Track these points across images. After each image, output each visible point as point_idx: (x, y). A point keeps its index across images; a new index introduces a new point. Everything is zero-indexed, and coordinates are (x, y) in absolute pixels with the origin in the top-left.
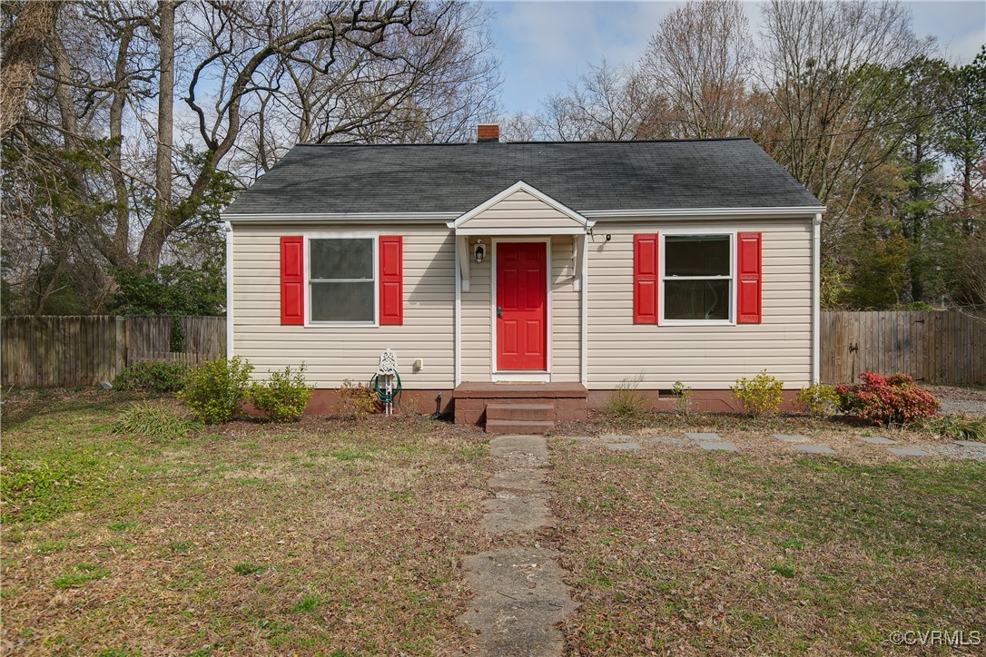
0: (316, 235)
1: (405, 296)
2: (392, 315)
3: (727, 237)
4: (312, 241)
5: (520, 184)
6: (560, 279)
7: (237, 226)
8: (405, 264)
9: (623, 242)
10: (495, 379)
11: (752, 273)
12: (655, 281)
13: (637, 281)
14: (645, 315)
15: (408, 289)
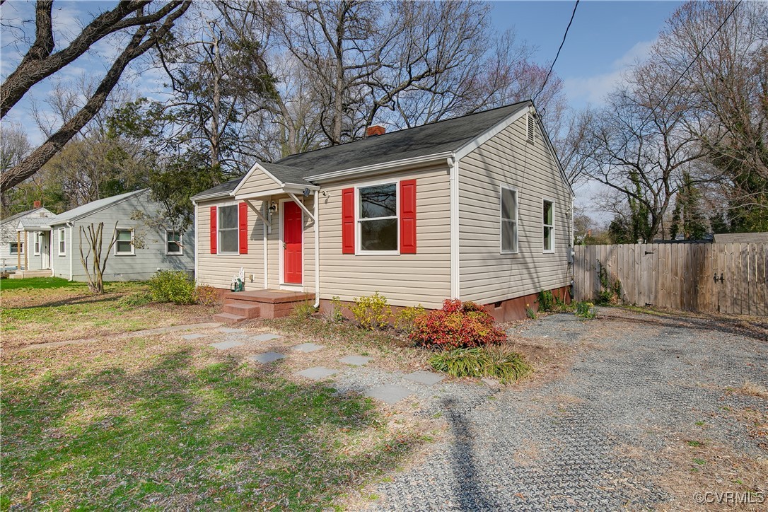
1: (249, 237)
2: (244, 250)
3: (394, 185)
4: (220, 208)
5: (257, 166)
6: (308, 223)
7: (199, 203)
8: (248, 218)
9: (337, 194)
10: (283, 289)
11: (409, 213)
12: (353, 222)
13: (344, 223)
14: (348, 248)
15: (250, 233)
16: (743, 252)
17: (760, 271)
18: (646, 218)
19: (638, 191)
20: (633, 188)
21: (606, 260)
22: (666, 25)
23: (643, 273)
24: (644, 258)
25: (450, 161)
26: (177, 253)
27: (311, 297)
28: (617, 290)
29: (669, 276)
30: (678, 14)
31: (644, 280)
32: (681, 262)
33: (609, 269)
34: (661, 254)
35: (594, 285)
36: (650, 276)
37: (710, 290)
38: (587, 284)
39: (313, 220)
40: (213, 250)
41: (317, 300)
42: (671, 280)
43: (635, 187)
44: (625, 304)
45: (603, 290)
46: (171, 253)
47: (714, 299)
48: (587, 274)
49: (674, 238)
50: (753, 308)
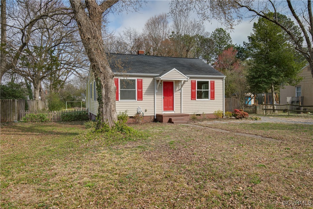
0: (122, 78)
1: (144, 93)
3: (208, 81)
5: (174, 69)
6: (177, 90)
8: (143, 86)
9: (189, 82)
10: (163, 113)
12: (195, 91)
13: (192, 91)
14: (193, 98)
40: (117, 99)
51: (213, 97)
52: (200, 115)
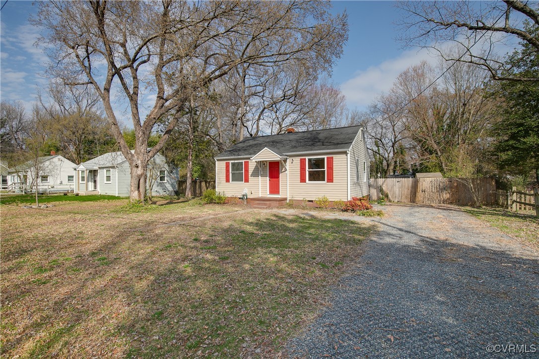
0: (233, 161)
1: (250, 176)
2: (247, 181)
3: (324, 158)
4: (232, 163)
5: (266, 148)
6: (283, 171)
9: (297, 160)
10: (268, 196)
11: (330, 168)
12: (305, 171)
13: (301, 171)
14: (303, 180)
15: (250, 174)
16: (431, 182)
17: (437, 188)
18: (382, 164)
19: (379, 150)
20: (375, 149)
21: (383, 184)
22: (396, 80)
23: (397, 190)
24: (397, 184)
25: (348, 152)
26: (164, 182)
27: (286, 199)
28: (387, 196)
29: (406, 190)
30: (401, 75)
31: (397, 192)
32: (410, 185)
33: (384, 188)
34: (403, 182)
35: (378, 194)
36: (399, 191)
37: (420, 196)
38: (376, 194)
39: (285, 169)
40: (228, 181)
41: (288, 200)
42: (407, 192)
43: (377, 148)
44: (390, 201)
45: (382, 196)
46: (161, 182)
47: (422, 198)
48: (375, 190)
49: (394, 174)
50: (434, 201)
51: (330, 180)
52: (312, 201)
